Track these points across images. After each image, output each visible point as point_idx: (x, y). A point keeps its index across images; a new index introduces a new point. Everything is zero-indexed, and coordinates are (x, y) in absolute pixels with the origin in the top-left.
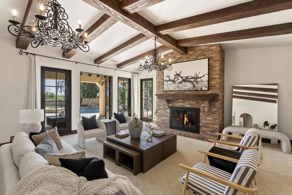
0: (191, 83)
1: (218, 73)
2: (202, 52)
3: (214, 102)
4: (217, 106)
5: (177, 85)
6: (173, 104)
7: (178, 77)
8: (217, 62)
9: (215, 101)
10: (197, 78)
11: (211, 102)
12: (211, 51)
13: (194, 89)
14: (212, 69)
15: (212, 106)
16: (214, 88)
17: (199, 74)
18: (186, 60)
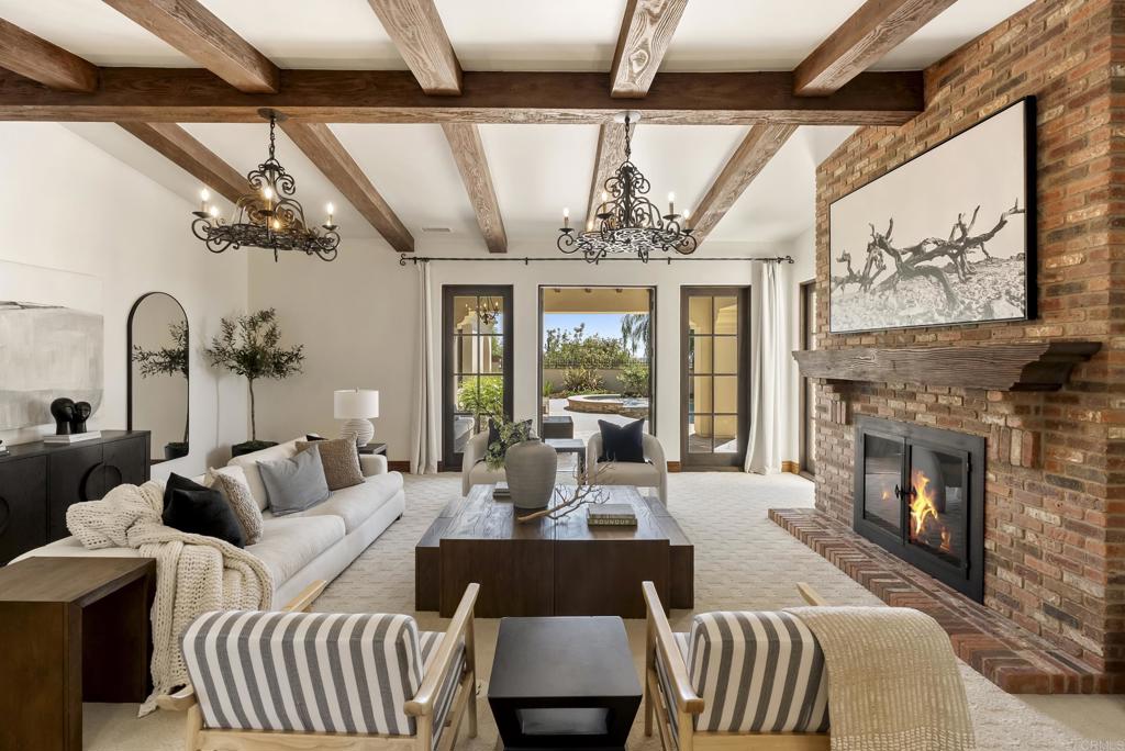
0: (934, 279)
1: (1098, 188)
2: (1002, 65)
3: (1075, 400)
4: (1093, 434)
5: (876, 297)
6: (865, 401)
7: (881, 255)
8: (1094, 104)
9: (1083, 396)
10: (964, 247)
11: (1055, 405)
12: (1055, 39)
13: (950, 316)
14: (1059, 167)
15: (1058, 433)
16: (1074, 304)
17: (973, 222)
18: (921, 147)
